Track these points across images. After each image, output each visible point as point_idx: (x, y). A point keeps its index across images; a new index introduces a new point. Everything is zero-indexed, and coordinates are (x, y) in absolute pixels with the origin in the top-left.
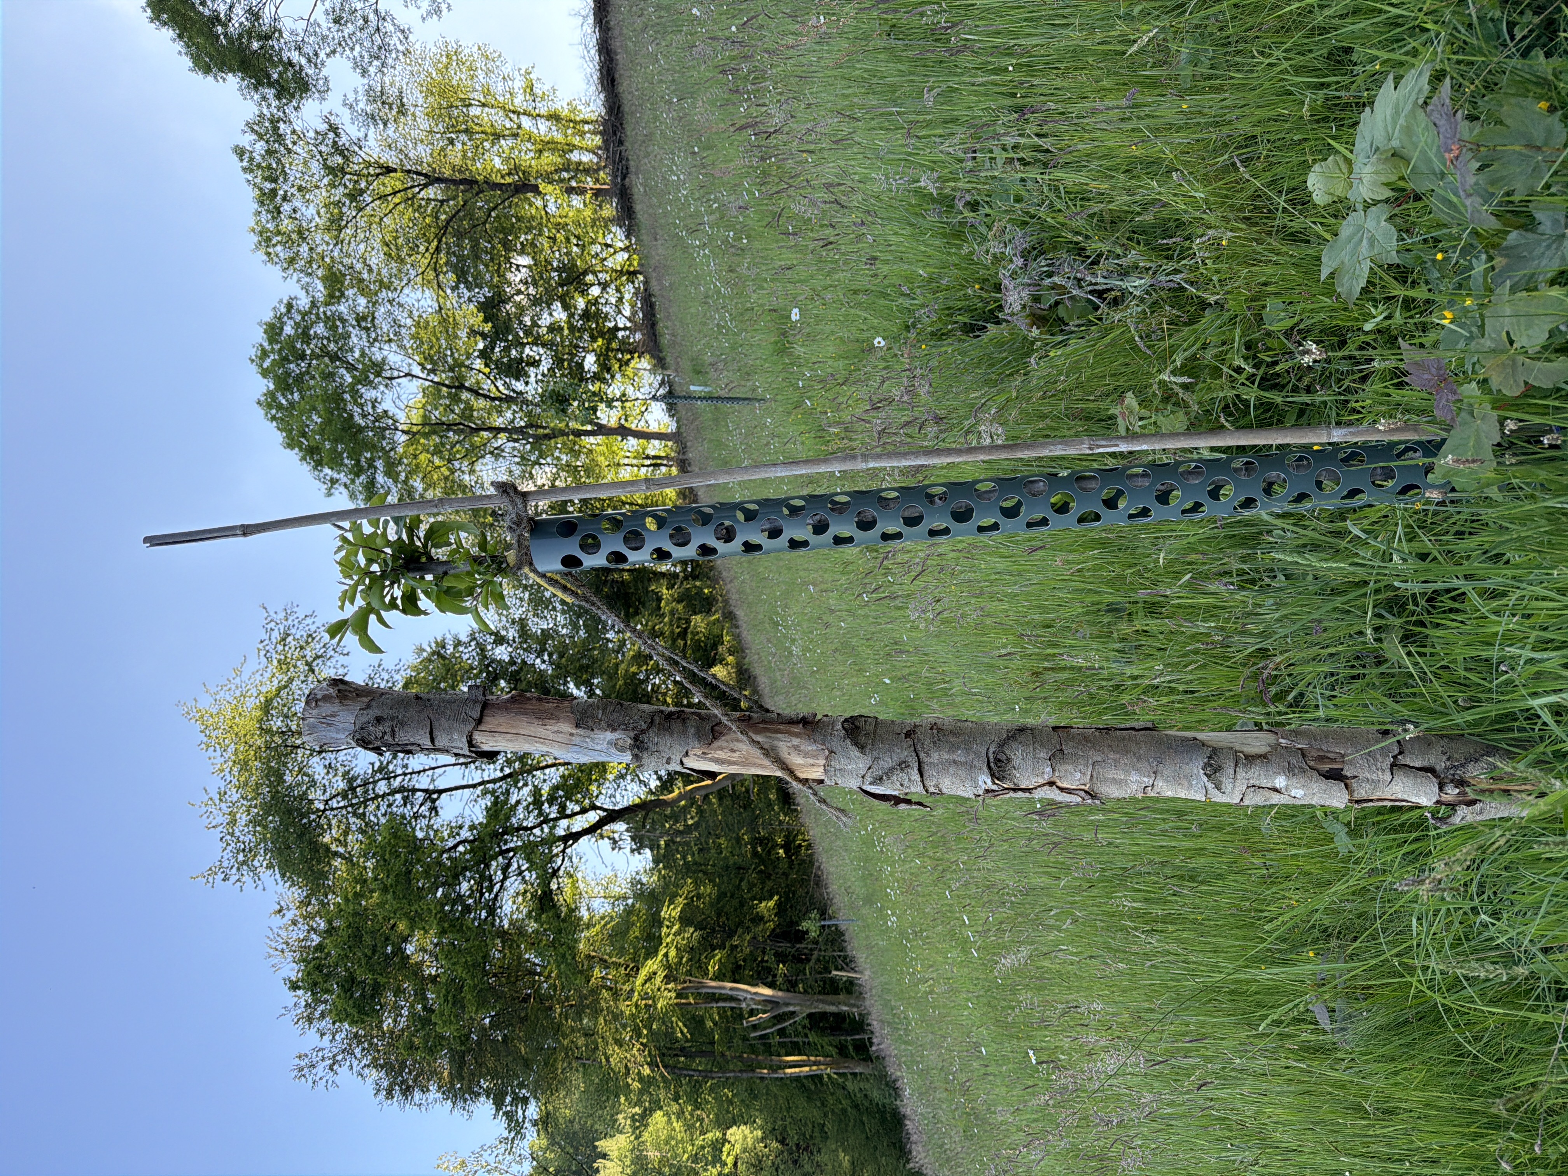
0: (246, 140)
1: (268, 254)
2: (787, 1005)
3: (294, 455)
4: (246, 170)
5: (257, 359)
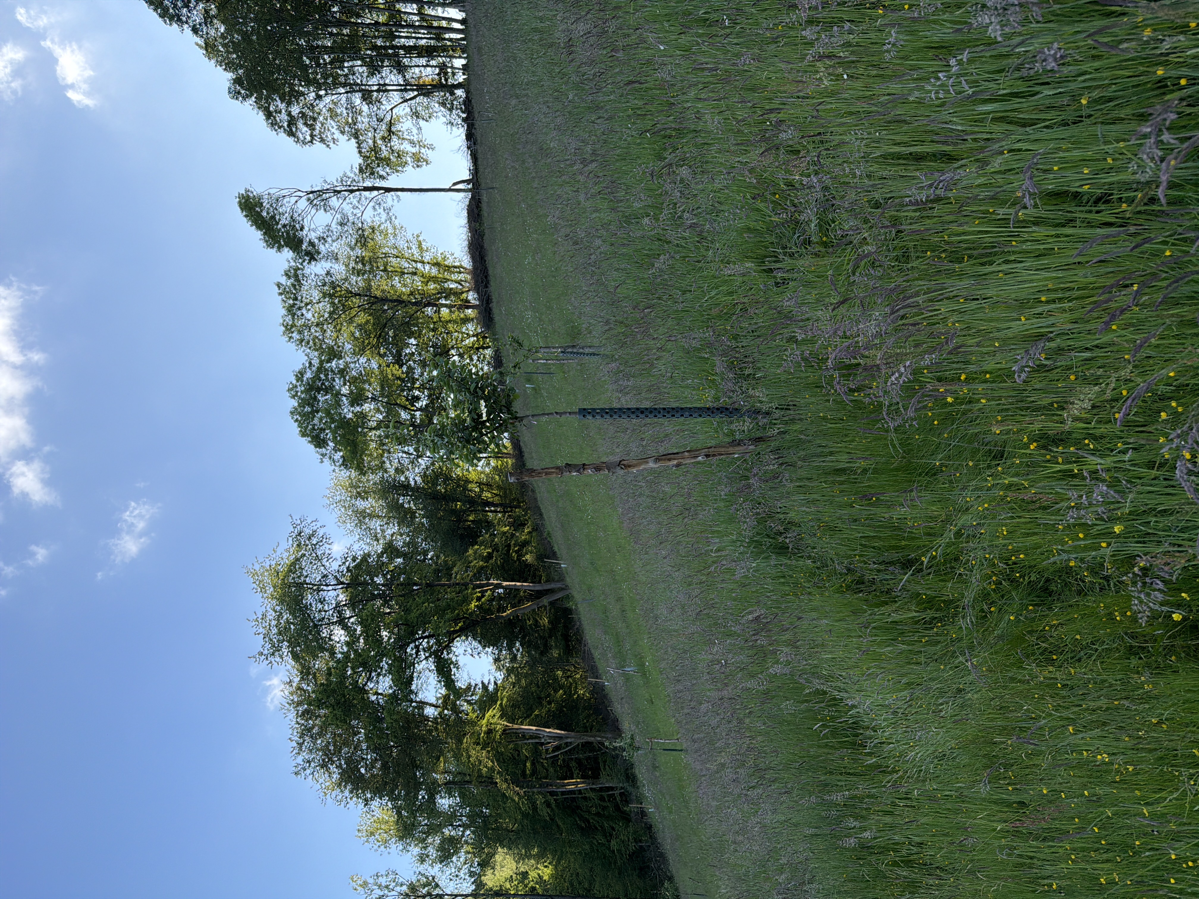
0: (283, 280)
1: (291, 337)
2: (567, 738)
3: (305, 441)
4: (281, 294)
5: (289, 390)
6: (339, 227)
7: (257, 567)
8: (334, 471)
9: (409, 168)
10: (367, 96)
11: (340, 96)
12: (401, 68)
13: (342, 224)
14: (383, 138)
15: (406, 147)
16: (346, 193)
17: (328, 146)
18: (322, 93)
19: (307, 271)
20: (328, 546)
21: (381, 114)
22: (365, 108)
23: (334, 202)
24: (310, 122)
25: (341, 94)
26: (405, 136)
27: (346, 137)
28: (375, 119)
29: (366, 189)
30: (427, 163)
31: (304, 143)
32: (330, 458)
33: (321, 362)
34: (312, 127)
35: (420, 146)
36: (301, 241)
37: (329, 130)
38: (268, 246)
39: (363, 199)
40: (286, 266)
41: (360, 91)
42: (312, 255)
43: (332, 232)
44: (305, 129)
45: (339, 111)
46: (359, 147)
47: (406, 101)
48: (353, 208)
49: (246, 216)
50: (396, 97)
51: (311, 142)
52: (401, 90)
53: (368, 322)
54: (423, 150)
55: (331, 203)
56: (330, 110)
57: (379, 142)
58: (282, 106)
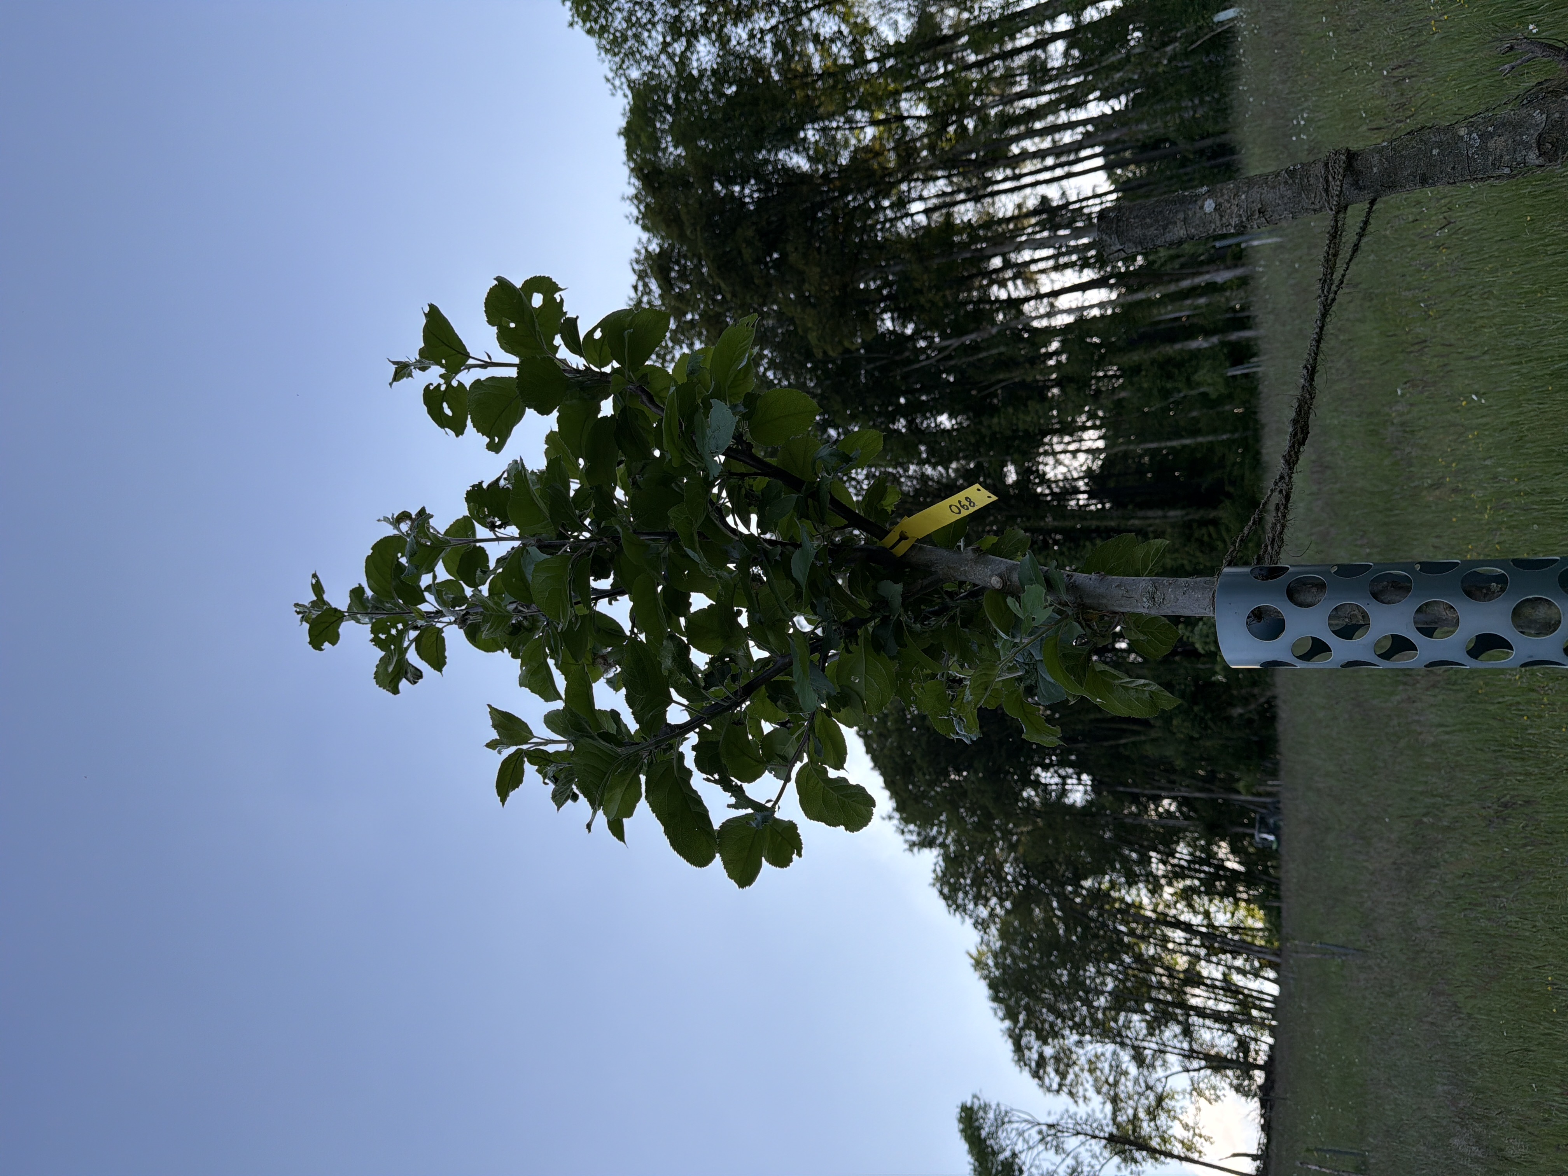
10: (1139, 1058)
14: (1149, 1112)
15: (1177, 1130)
16: (1088, 1138)
17: (1076, 1102)
18: (1086, 1039)
21: (1151, 1082)
22: (1133, 1070)
24: (1063, 1068)
25: (1107, 1044)
26: (1178, 1115)
27: (1101, 1098)
28: (1143, 1085)
31: (1049, 1089)
34: (1063, 1076)
35: (1195, 1133)
37: (1082, 1084)
41: (1132, 1046)
44: (1053, 1074)
45: (1099, 1065)
46: (1114, 1114)
47: (1188, 1071)
48: (1092, 1157)
49: (962, 1131)
50: (1175, 1063)
51: (1058, 1091)
52: (1184, 1056)
55: (1066, 1144)
56: (1090, 1062)
57: (1142, 1115)
58: (1036, 1045)
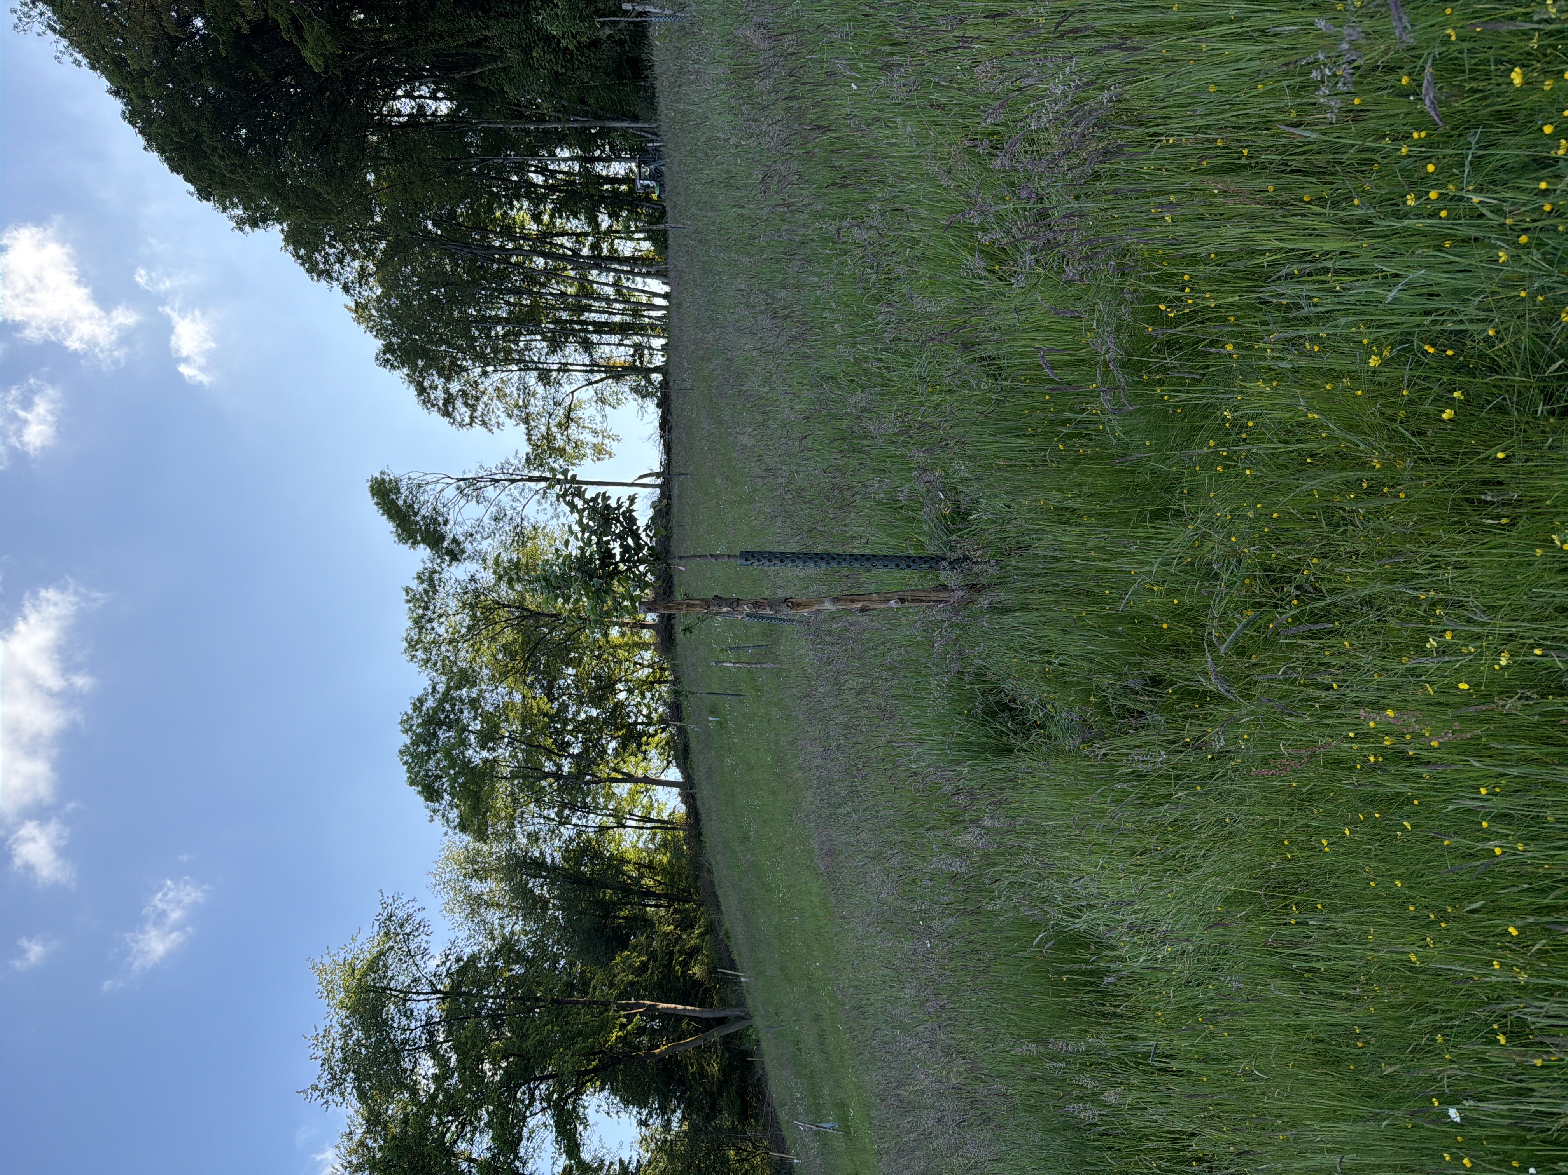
0: (414, 584)
1: (414, 656)
3: (413, 791)
4: (408, 601)
5: (402, 722)
6: (493, 523)
7: (327, 961)
8: (446, 834)
9: (588, 462)
10: (544, 376)
11: (513, 374)
12: (587, 346)
13: (497, 519)
14: (560, 425)
15: (587, 437)
16: (507, 483)
17: (490, 430)
18: (490, 369)
19: (445, 575)
20: (425, 938)
21: (559, 397)
22: (540, 389)
23: (490, 492)
24: (472, 401)
25: (512, 371)
26: (586, 424)
27: (513, 421)
28: (551, 403)
29: (531, 479)
30: (610, 456)
31: (461, 425)
32: (443, 816)
33: (449, 688)
34: (473, 408)
35: (603, 436)
36: (442, 538)
37: (493, 412)
38: (400, 541)
39: (527, 490)
40: (420, 567)
41: (537, 369)
42: (455, 555)
43: (483, 528)
44: (464, 409)
45: (508, 391)
46: (529, 434)
47: (591, 383)
48: (513, 500)
49: (378, 504)
50: (579, 378)
51: (470, 424)
52: (586, 371)
53: (515, 640)
54: (606, 441)
55: (486, 494)
56: (498, 389)
57: (554, 429)
58: (439, 382)
